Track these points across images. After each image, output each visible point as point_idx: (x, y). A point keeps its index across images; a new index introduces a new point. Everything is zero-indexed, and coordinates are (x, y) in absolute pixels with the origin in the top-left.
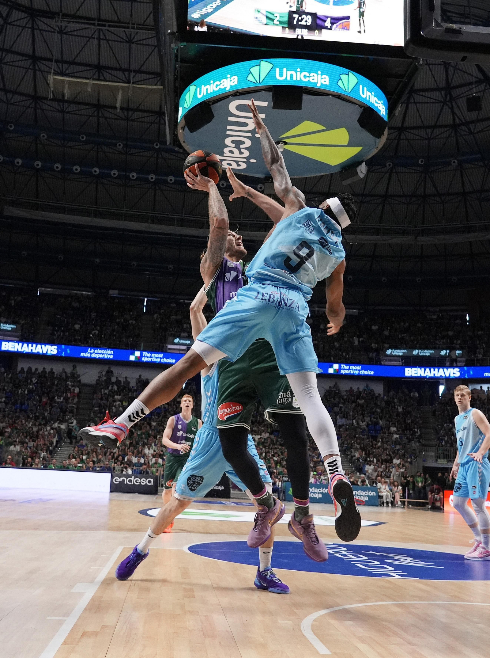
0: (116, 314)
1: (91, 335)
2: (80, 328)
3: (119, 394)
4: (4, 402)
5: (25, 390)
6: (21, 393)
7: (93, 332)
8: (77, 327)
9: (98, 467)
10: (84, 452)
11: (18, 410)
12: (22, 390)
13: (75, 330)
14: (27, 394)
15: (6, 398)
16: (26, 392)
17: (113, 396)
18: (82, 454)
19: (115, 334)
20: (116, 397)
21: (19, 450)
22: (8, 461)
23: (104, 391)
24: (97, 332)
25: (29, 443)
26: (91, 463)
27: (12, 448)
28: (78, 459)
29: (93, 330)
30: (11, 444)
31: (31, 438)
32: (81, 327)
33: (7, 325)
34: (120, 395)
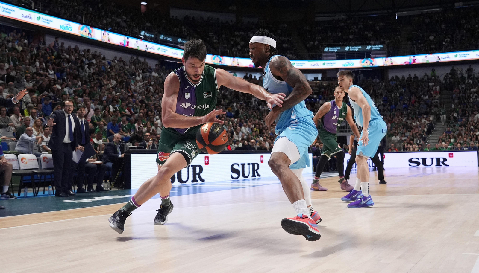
0: (463, 22)
1: (444, 43)
2: (434, 39)
3: (474, 86)
4: (383, 104)
5: (397, 93)
6: (394, 96)
7: (445, 40)
8: (432, 38)
9: (465, 147)
10: (451, 137)
11: (394, 110)
12: (394, 93)
13: (430, 40)
14: (399, 97)
15: (383, 101)
16: (398, 95)
17: (470, 90)
18: (450, 138)
19: (464, 38)
20: (472, 90)
21: (399, 139)
22: (393, 148)
23: (461, 86)
24: (449, 40)
25: (406, 133)
26: (459, 144)
27: (394, 138)
28: (448, 142)
29: (445, 38)
30: (393, 135)
31: (407, 129)
32: (435, 37)
33: (376, 46)
34: (475, 88)
